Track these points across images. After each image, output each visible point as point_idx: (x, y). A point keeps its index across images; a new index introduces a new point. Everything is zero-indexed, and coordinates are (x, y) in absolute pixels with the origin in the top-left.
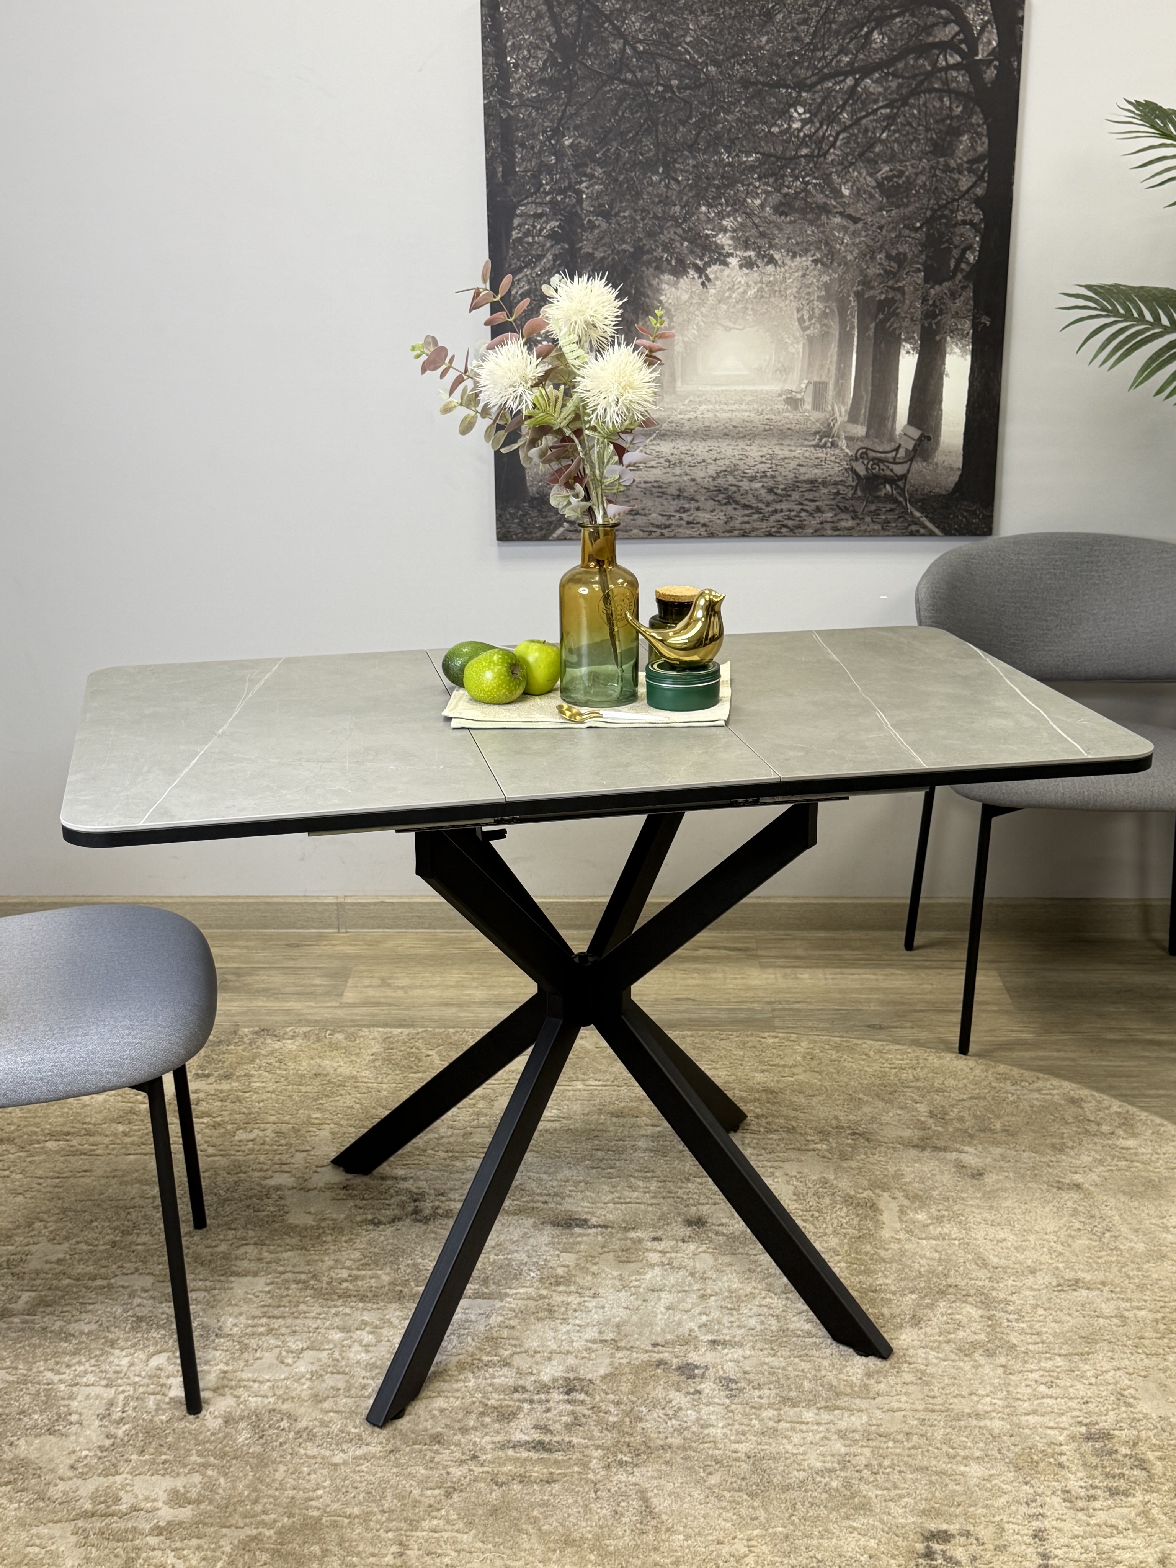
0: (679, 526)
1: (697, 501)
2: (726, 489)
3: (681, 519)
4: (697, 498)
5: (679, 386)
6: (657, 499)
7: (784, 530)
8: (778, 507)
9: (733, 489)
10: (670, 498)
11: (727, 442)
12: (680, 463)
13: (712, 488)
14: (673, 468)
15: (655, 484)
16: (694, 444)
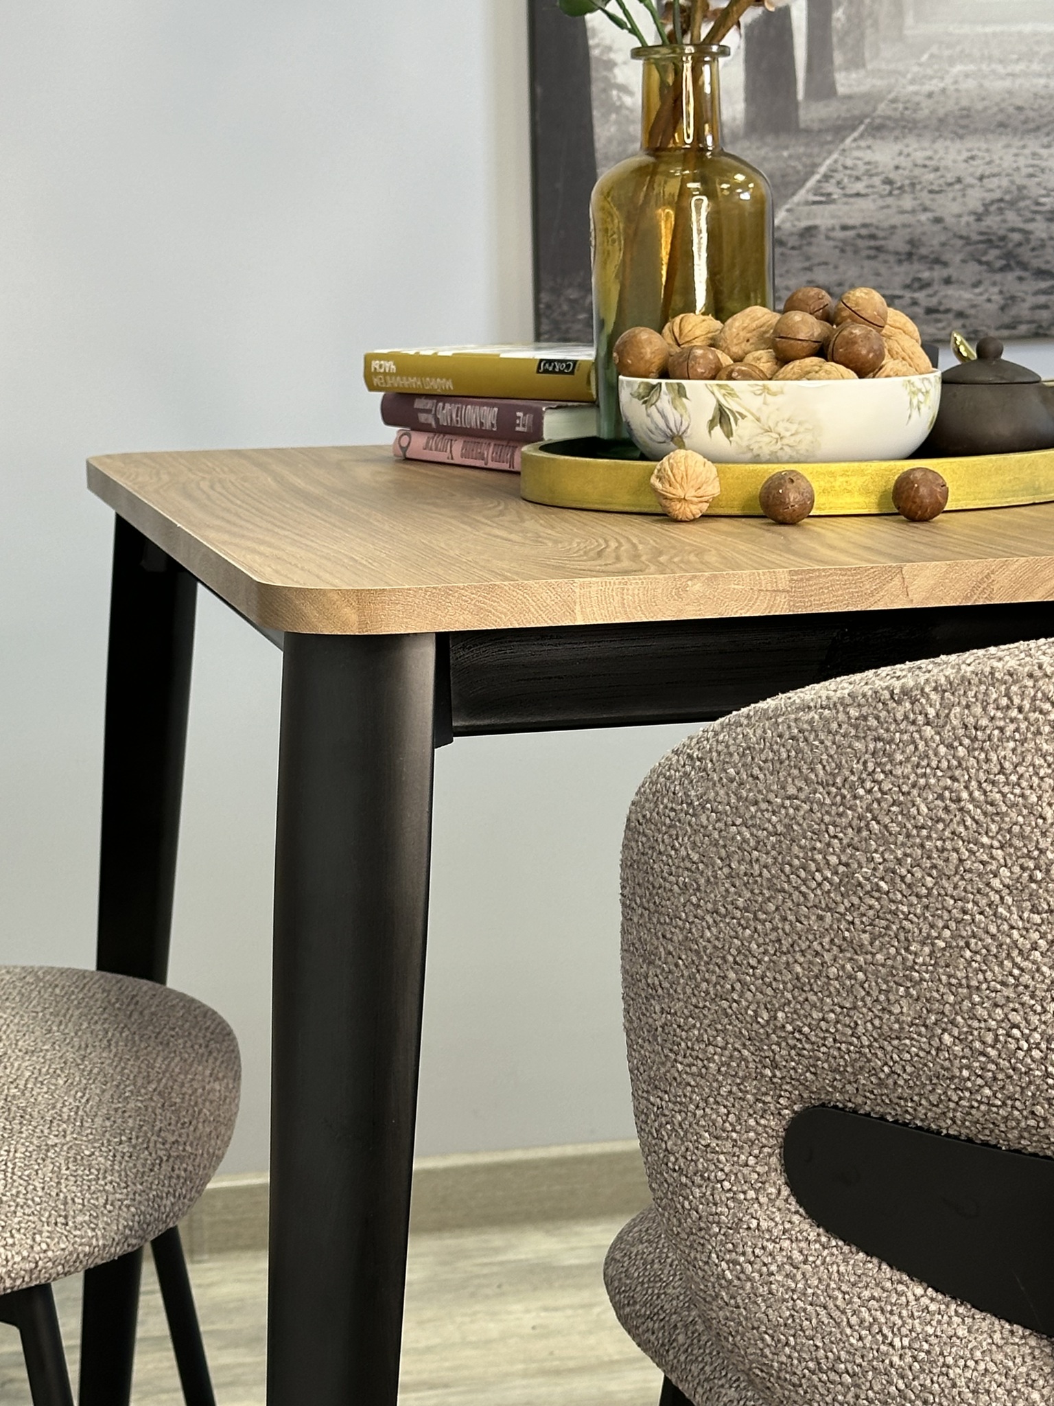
1: (945, 264)
2: (1003, 238)
4: (946, 257)
5: (912, 27)
6: (867, 263)
9: (1017, 237)
10: (892, 259)
11: (1004, 140)
12: (913, 185)
13: (975, 237)
14: (899, 197)
15: (864, 232)
16: (939, 145)
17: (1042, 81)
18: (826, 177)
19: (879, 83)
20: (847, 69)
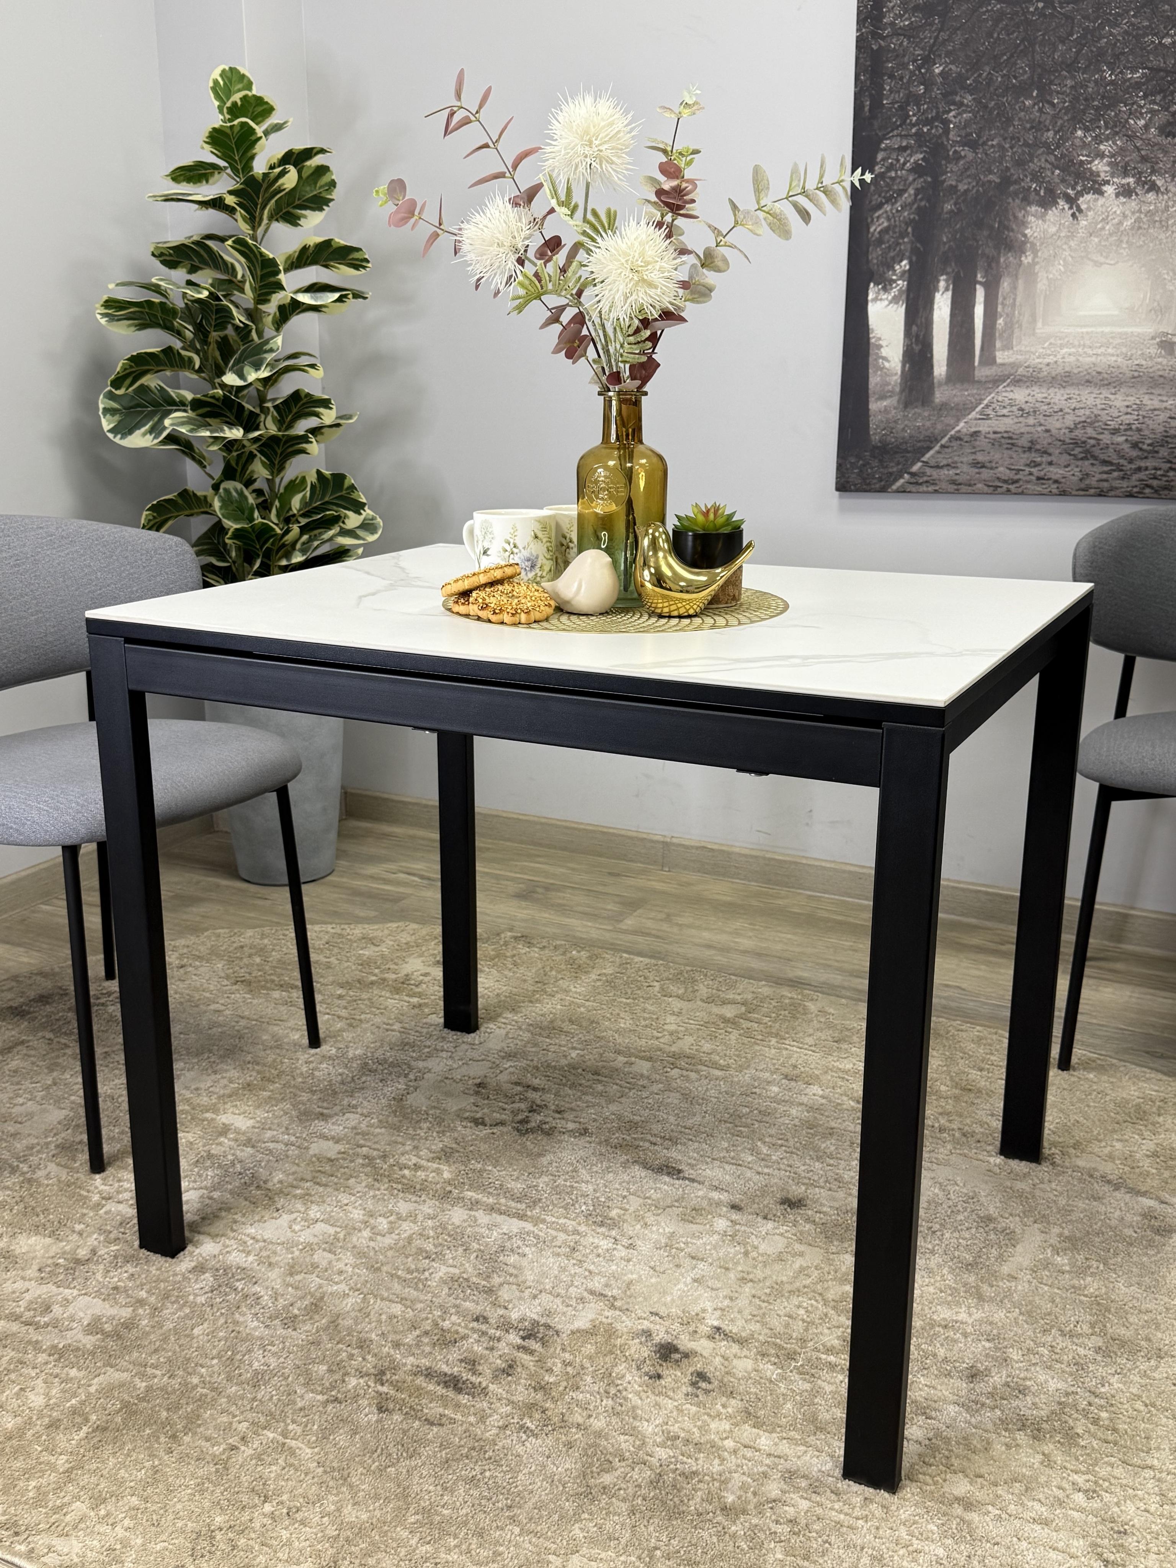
0: (1028, 482)
1: (1050, 455)
2: (1084, 442)
3: (1031, 474)
4: (1050, 451)
5: (1041, 329)
6: (1006, 452)
7: (1147, 491)
8: (1143, 464)
9: (1092, 442)
10: (1020, 450)
11: (1089, 390)
12: (1035, 412)
13: (1068, 441)
14: (1026, 418)
15: (1005, 435)
16: (1052, 391)
17: (1114, 359)
18: (987, 406)
19: (1019, 357)
20: (1003, 350)
